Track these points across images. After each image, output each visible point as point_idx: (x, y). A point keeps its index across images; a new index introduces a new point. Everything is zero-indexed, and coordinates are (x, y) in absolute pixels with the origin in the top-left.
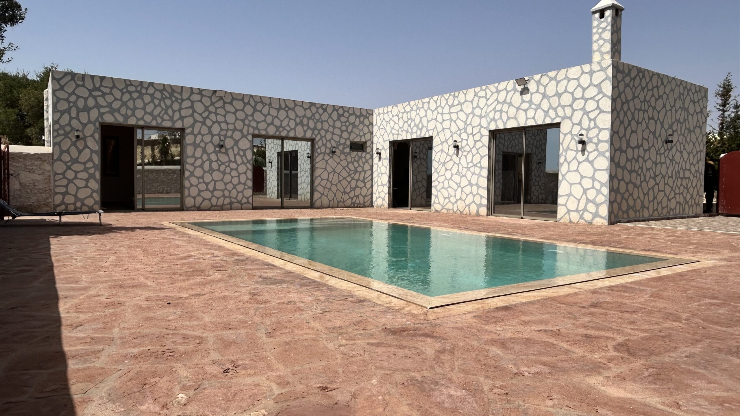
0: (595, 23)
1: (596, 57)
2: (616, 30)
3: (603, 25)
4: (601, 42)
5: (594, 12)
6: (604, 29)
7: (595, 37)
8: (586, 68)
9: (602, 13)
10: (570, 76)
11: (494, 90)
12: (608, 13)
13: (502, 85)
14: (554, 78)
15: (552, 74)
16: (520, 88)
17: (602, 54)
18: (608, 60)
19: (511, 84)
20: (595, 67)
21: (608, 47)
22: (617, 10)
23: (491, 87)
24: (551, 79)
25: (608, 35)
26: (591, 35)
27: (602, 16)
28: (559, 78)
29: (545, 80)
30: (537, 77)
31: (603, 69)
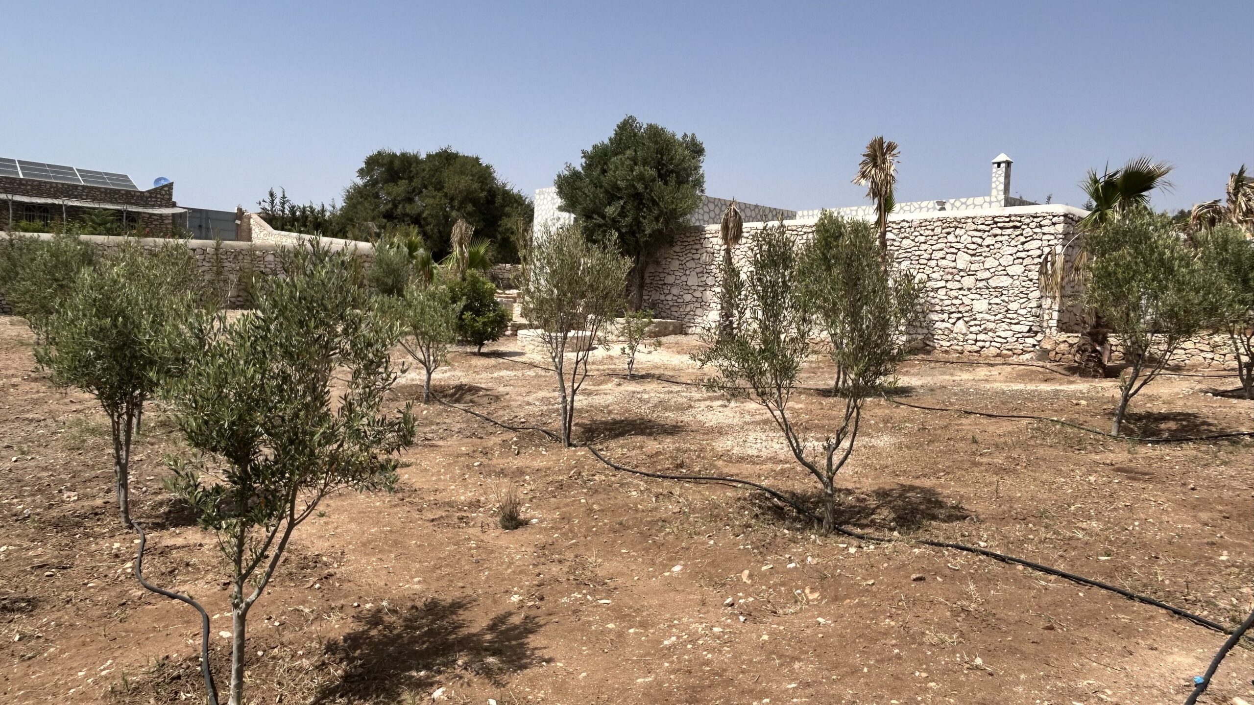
0: (994, 170)
1: (994, 192)
2: (1007, 176)
3: (1000, 172)
4: (998, 183)
5: (994, 163)
6: (1000, 175)
7: (994, 179)
8: (987, 199)
9: (999, 164)
10: (976, 203)
11: (917, 206)
12: (1003, 165)
13: (924, 204)
14: (965, 203)
15: (963, 200)
16: (938, 207)
17: (998, 191)
18: (1002, 197)
19: (931, 204)
20: (993, 199)
21: (1002, 187)
22: (1008, 164)
23: (915, 204)
24: (962, 204)
25: (1002, 179)
26: (991, 178)
27: (999, 166)
28: (968, 203)
29: (958, 204)
30: (952, 201)
31: (998, 201)
